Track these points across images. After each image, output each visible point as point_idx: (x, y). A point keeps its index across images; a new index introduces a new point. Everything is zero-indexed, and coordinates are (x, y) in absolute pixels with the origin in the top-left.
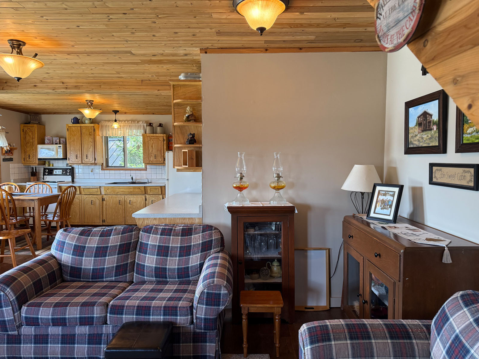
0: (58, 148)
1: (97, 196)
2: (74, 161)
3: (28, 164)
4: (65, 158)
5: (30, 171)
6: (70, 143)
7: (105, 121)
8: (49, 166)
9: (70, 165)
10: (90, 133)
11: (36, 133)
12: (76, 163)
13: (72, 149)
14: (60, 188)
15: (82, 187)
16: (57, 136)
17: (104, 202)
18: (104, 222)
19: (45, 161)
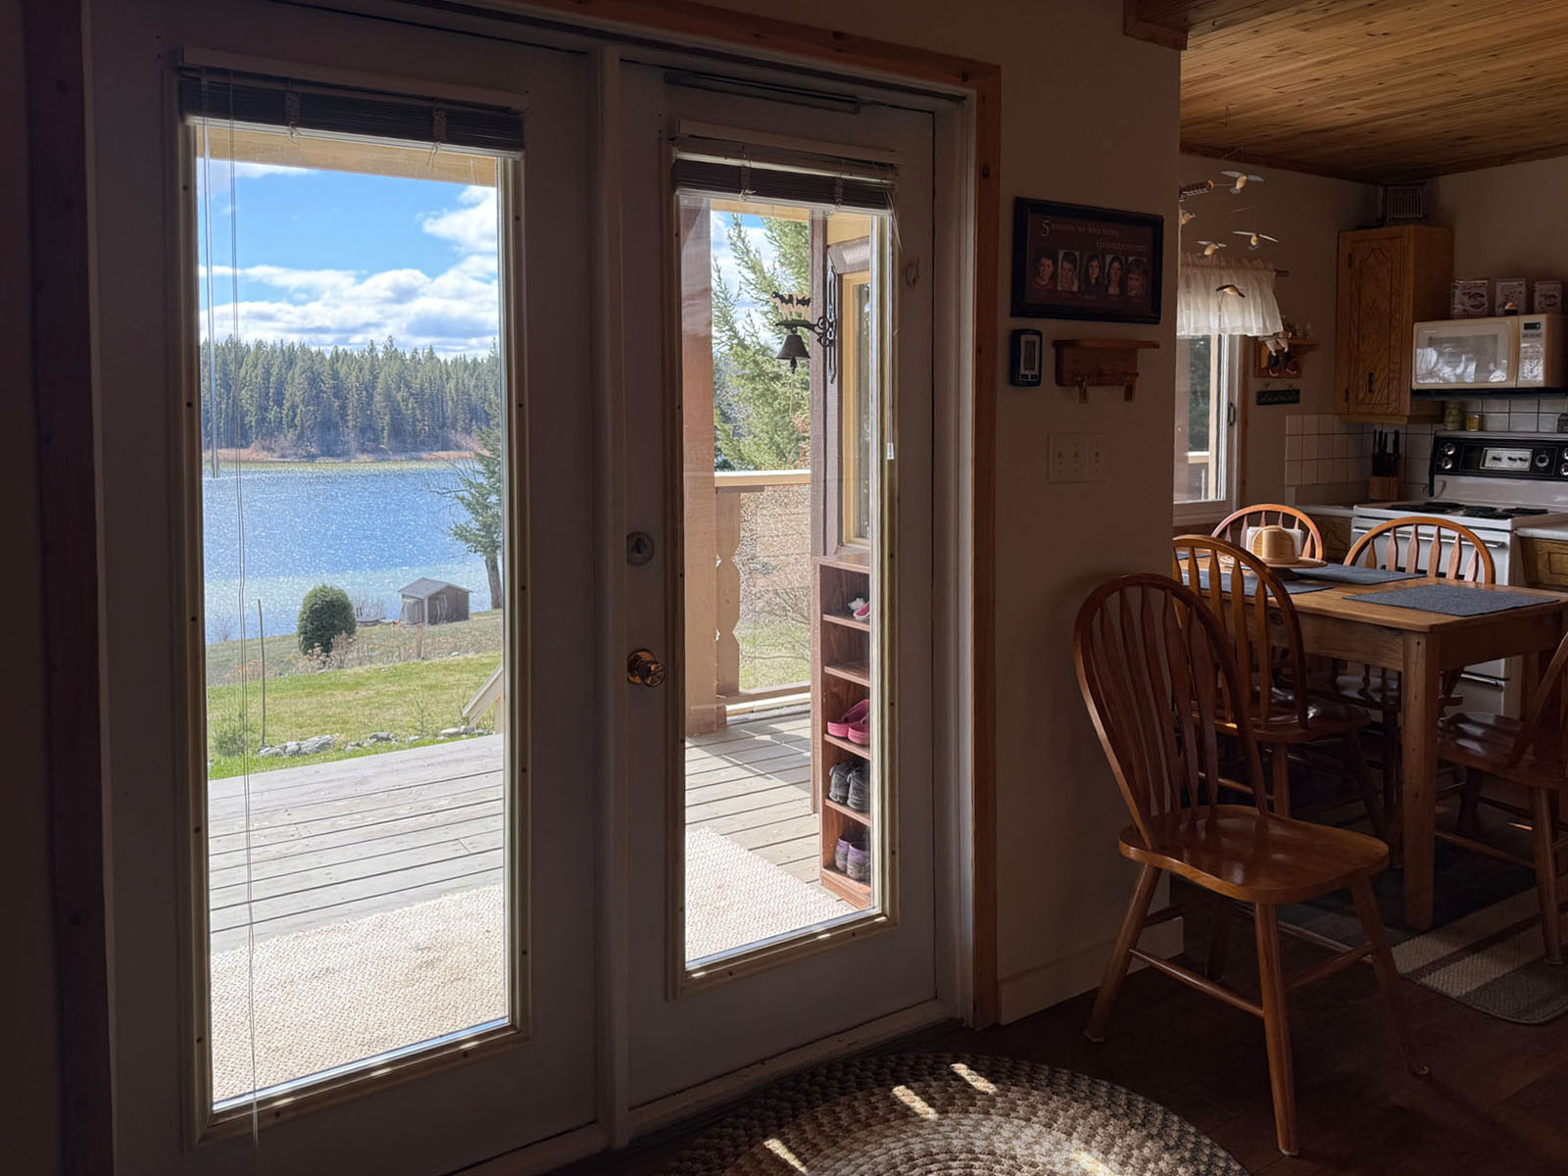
3: (1364, 418)
14: (1525, 551)
19: (1443, 405)
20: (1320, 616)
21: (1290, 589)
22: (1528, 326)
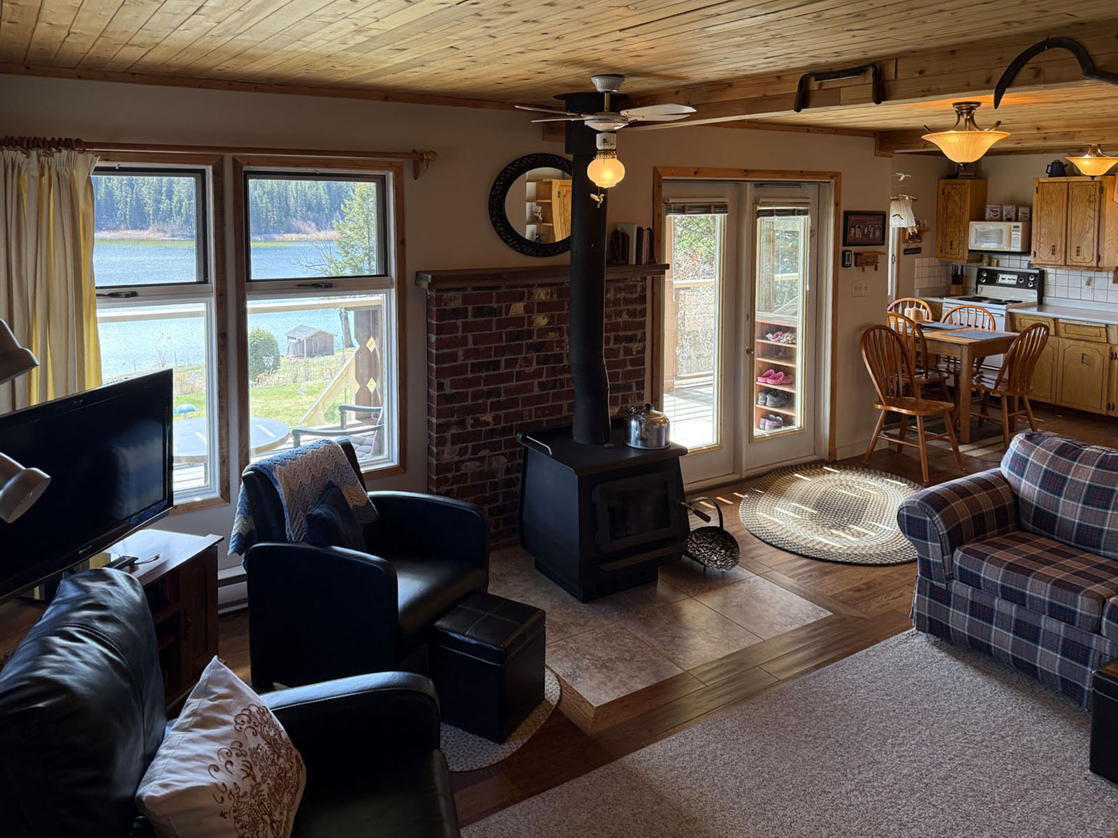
0: (1013, 229)
2: (1046, 259)
3: (948, 260)
5: (951, 272)
6: (1039, 220)
8: (990, 265)
9: (1037, 266)
11: (969, 196)
14: (1011, 318)
16: (1011, 202)
19: (982, 256)
20: (933, 340)
21: (923, 331)
22: (1015, 227)
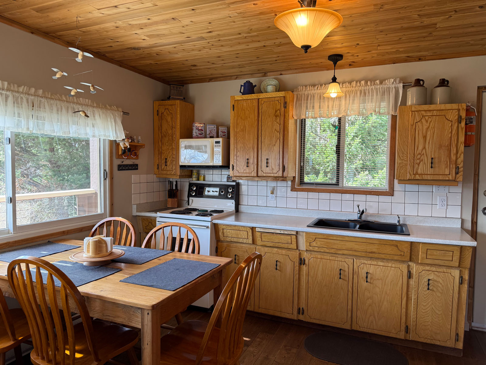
0: (214, 144)
1: (289, 253)
2: (242, 171)
3: (165, 176)
4: (226, 165)
6: (235, 136)
7: (306, 86)
8: (198, 180)
9: (234, 179)
10: (276, 111)
11: (179, 116)
12: (246, 175)
13: (239, 147)
14: (215, 229)
15: (257, 230)
16: (213, 123)
17: (304, 268)
18: (301, 313)
19: (192, 171)
